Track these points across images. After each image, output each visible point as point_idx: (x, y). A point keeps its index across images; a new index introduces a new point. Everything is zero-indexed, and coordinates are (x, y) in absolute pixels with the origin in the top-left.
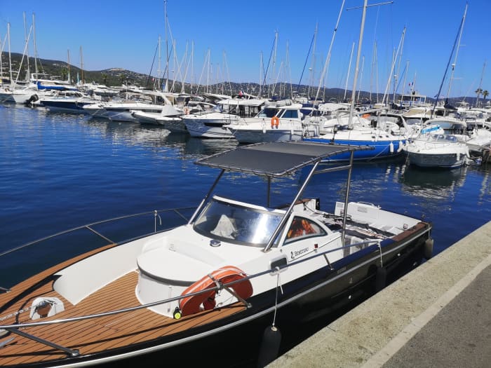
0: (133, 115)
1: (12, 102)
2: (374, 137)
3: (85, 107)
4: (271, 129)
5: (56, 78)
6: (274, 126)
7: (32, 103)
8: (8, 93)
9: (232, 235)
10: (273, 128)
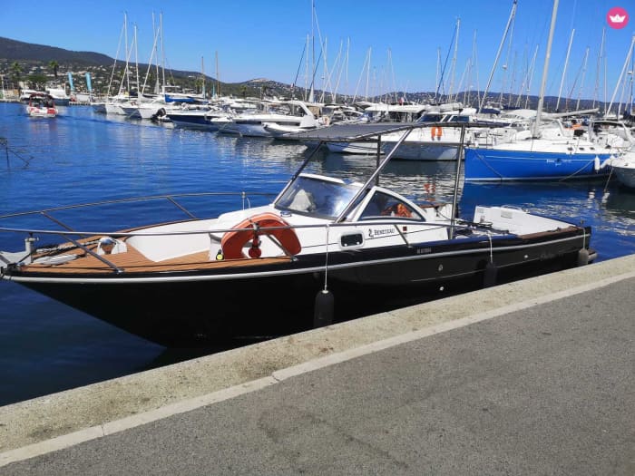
0: (266, 128)
1: (138, 117)
2: (571, 149)
3: (213, 120)
4: (430, 140)
5: (189, 91)
6: (436, 138)
7: (159, 118)
8: (135, 107)
9: (308, 209)
10: (433, 139)
